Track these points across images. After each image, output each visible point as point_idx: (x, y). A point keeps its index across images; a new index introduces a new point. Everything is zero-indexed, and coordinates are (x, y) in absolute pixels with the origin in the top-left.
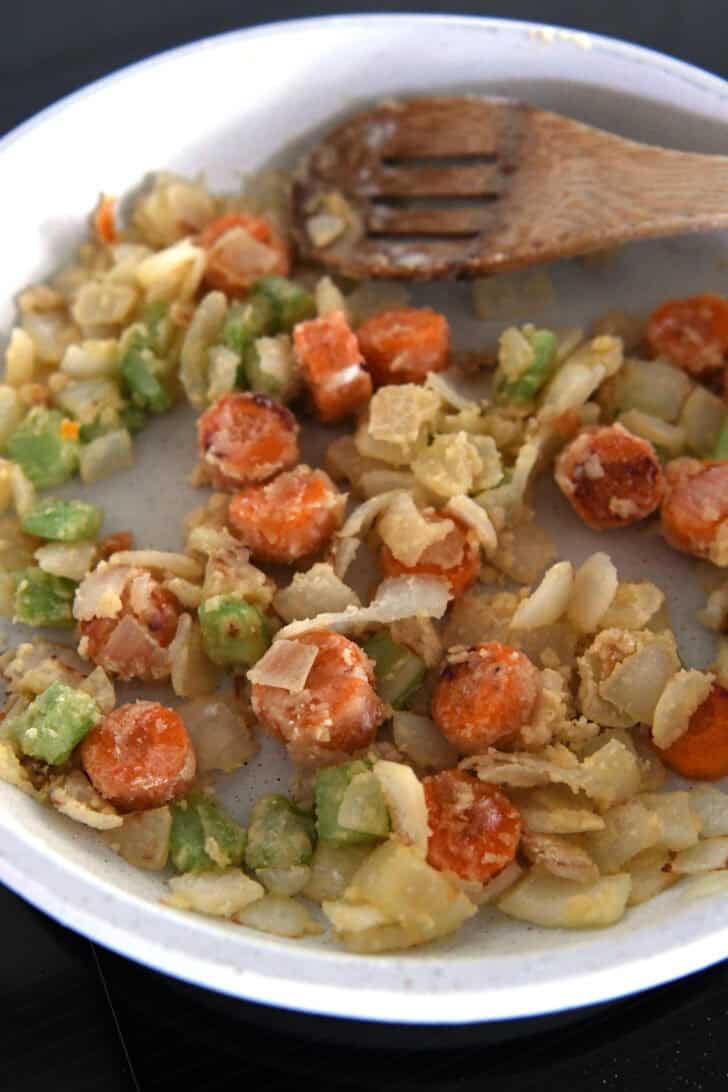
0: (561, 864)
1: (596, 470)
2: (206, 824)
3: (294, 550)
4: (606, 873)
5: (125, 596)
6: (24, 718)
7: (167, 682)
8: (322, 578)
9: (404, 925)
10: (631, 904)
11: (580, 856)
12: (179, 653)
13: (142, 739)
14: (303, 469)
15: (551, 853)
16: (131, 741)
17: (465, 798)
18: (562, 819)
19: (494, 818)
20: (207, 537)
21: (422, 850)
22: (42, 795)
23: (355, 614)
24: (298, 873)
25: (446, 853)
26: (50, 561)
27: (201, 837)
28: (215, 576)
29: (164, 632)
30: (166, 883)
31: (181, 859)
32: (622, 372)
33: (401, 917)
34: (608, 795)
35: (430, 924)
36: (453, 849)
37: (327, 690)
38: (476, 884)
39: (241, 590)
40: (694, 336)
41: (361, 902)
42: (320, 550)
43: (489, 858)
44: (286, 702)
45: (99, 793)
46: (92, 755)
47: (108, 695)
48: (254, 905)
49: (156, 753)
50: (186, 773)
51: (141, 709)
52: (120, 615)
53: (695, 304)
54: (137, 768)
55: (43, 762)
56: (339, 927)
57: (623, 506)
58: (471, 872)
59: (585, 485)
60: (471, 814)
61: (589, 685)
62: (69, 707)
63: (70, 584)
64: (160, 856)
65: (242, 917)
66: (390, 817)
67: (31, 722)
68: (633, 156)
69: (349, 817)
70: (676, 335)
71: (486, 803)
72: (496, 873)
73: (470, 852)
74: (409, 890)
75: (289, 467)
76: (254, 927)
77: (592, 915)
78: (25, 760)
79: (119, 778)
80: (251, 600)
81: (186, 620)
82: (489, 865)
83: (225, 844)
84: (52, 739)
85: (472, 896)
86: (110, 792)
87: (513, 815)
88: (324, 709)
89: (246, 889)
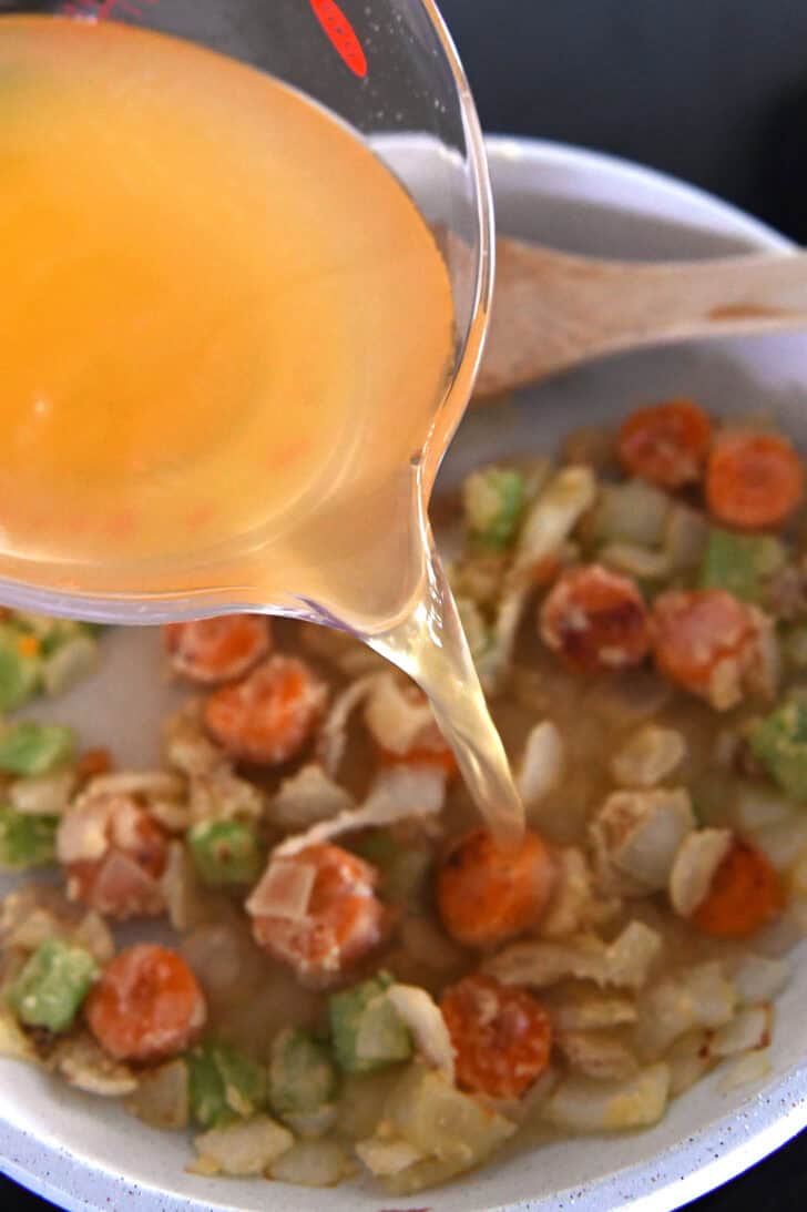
0: (597, 1064)
1: (579, 621)
2: (225, 1071)
3: (279, 754)
4: (645, 1064)
5: (110, 832)
6: (20, 984)
7: (164, 915)
8: (310, 784)
9: (442, 1158)
10: (672, 1095)
11: (616, 1052)
12: (173, 886)
13: (146, 990)
14: (278, 662)
15: (584, 1051)
16: (136, 995)
17: (490, 1007)
18: (592, 1014)
19: (522, 1022)
20: (186, 753)
21: (448, 1073)
22: (50, 1065)
23: (348, 820)
24: (325, 1112)
25: (477, 1071)
26: (28, 799)
27: (220, 1089)
28: (200, 797)
29: (154, 863)
30: (190, 1143)
31: (204, 1113)
32: (598, 503)
33: (438, 1151)
34: (638, 979)
35: (467, 1153)
36: (484, 1065)
37: (331, 915)
38: (511, 1100)
39: (228, 809)
40: (666, 450)
41: (396, 1138)
42: (305, 751)
43: (521, 1069)
44: (289, 933)
45: (108, 1055)
46: (97, 1014)
47: (104, 944)
48: (283, 1156)
49: (163, 1004)
50: (197, 1018)
51: (142, 955)
52: (108, 853)
53: (664, 412)
54: (146, 1023)
55: (45, 1029)
56: (376, 1171)
57: (614, 655)
58: (505, 1088)
59: (572, 640)
60: (496, 1024)
61: (603, 855)
62: (66, 968)
63: (51, 821)
64: (181, 1114)
65: (274, 1171)
66: (411, 1039)
67: (29, 988)
68: (576, 274)
69: (368, 1045)
70: (647, 451)
71: (512, 1007)
72: (531, 1082)
73: (501, 1066)
74: (442, 1121)
75: (262, 660)
76: (286, 1180)
77: (634, 1118)
78: (27, 1029)
79: (129, 1037)
80: (241, 817)
81: (176, 850)
82: (523, 1077)
83: (246, 1090)
84: (53, 1006)
85: (509, 1115)
86: (120, 1052)
87: (542, 1016)
88: (329, 936)
89: (275, 1138)
